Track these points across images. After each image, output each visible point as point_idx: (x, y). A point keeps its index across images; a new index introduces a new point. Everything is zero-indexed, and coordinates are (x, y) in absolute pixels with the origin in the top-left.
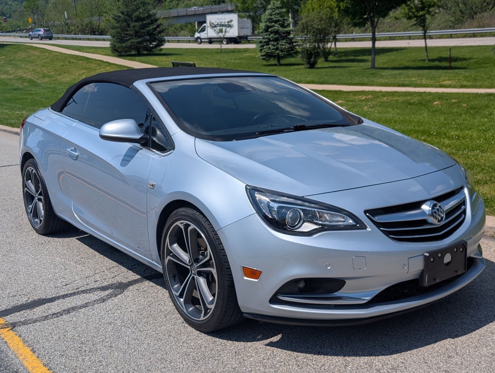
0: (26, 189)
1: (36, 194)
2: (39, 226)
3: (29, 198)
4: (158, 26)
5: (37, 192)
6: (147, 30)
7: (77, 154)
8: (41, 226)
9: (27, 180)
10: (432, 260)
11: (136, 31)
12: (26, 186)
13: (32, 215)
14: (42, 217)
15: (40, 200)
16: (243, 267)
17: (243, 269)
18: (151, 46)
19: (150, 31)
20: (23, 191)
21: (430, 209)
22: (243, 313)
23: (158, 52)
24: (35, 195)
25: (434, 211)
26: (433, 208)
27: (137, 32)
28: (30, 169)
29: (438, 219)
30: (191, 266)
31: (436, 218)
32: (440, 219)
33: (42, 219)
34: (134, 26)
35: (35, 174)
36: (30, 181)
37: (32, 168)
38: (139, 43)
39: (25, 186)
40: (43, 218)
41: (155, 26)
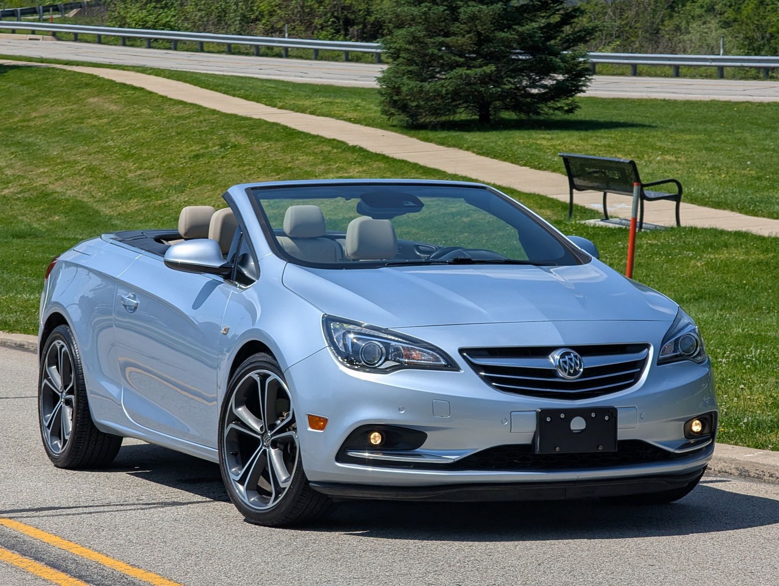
0: (45, 381)
1: (62, 392)
2: (60, 451)
3: (48, 398)
4: (567, 19)
5: (65, 387)
6: (521, 34)
7: (135, 302)
8: (63, 452)
9: (50, 365)
10: (548, 419)
11: (479, 34)
12: (46, 376)
13: (49, 431)
14: (68, 434)
15: (68, 402)
16: (309, 415)
17: (309, 418)
18: (535, 91)
19: (531, 36)
20: (40, 387)
21: (559, 357)
22: (310, 482)
23: (559, 116)
24: (60, 394)
25: (564, 360)
26: (562, 356)
27: (482, 40)
28: (58, 343)
29: (569, 372)
30: (262, 435)
31: (565, 370)
32: (572, 371)
33: (67, 437)
34: (473, 18)
35: (65, 354)
36: (55, 367)
37: (62, 343)
38: (485, 80)
39: (44, 375)
40: (69, 436)
41: (556, 19)
